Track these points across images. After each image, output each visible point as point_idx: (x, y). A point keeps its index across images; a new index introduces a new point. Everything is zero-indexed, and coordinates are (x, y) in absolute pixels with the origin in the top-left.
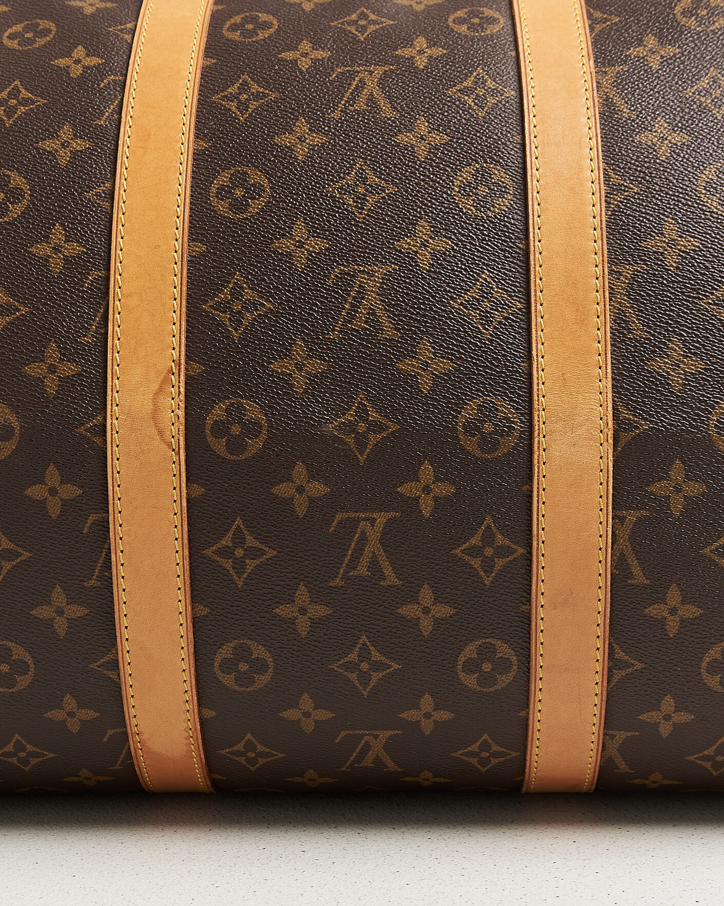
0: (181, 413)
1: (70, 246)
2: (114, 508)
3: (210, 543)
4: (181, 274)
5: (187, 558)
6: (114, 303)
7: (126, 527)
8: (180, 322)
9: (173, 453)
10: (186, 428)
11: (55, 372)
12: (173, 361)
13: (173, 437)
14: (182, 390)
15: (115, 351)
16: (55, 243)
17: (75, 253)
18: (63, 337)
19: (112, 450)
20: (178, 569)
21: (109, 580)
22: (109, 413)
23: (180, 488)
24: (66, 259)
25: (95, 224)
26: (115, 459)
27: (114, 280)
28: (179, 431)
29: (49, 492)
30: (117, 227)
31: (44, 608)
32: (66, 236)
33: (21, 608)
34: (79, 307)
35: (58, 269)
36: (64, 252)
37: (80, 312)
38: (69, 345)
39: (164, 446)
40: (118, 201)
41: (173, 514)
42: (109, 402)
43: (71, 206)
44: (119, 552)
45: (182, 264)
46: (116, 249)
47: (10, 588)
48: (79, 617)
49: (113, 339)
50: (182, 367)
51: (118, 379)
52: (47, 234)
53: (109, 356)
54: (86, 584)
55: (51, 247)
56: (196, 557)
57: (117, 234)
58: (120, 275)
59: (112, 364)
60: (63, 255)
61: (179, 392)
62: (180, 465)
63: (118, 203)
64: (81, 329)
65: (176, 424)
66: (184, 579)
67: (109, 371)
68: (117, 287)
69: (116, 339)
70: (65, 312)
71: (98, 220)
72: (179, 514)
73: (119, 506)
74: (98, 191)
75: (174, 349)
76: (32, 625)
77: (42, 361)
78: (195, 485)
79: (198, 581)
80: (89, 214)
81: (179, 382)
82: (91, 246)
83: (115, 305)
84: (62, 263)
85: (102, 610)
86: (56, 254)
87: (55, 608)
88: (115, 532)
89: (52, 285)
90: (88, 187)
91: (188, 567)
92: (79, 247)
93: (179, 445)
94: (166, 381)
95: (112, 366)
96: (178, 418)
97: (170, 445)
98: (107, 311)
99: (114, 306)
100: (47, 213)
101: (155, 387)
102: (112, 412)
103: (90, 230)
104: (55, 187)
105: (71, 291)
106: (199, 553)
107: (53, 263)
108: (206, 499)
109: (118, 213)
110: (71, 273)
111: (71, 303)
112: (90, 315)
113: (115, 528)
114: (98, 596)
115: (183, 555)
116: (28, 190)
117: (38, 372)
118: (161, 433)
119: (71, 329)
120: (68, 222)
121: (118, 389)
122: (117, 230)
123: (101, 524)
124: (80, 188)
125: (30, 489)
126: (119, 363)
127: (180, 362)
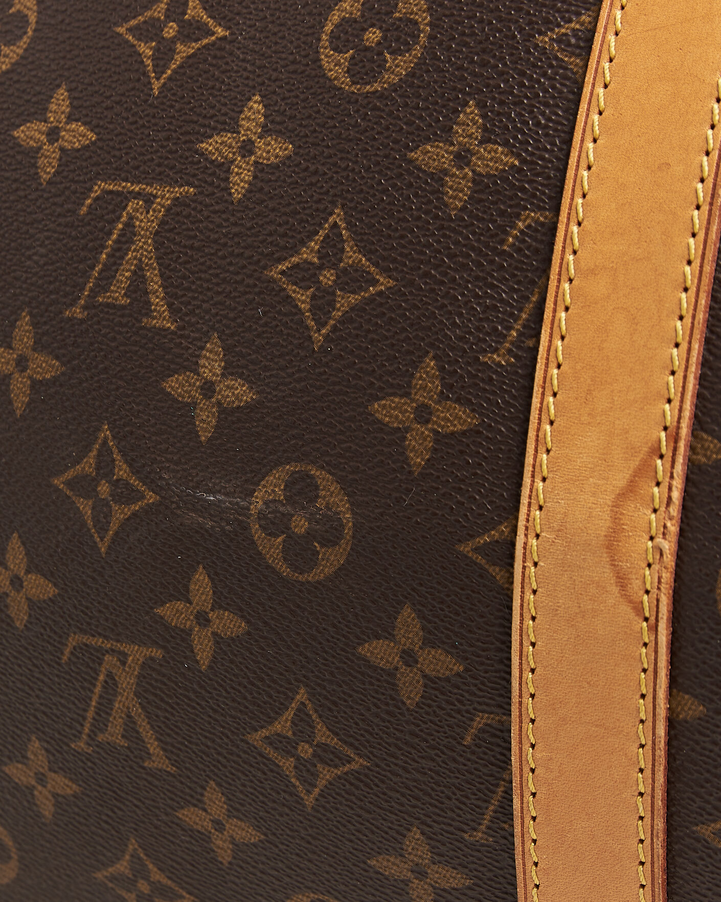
0: (669, 546)
1: (489, 152)
2: (520, 711)
3: (710, 814)
4: (707, 234)
5: (661, 835)
6: (558, 287)
7: (542, 751)
8: (690, 343)
9: (645, 624)
10: (678, 577)
11: (427, 421)
12: (665, 429)
13: (647, 592)
14: (676, 495)
15: (548, 392)
16: (460, 143)
17: (497, 169)
18: (452, 349)
19: (522, 598)
20: (640, 850)
21: (510, 838)
22: (521, 523)
23: (654, 698)
24: (477, 179)
25: (547, 105)
26: (527, 616)
27: (566, 235)
28: (659, 582)
29: (401, 657)
30: (587, 115)
31: (392, 859)
32: (485, 129)
33: (351, 850)
34: (492, 286)
35: (460, 200)
36: (475, 164)
37: (492, 297)
38: (461, 368)
39: (626, 610)
40: (599, 57)
41: (637, 745)
42: (524, 500)
43: (505, 65)
44: (527, 795)
45: (710, 211)
46: (578, 166)
47: (332, 813)
48: (454, 889)
49: (547, 365)
50: (682, 445)
51: (548, 451)
52: (449, 123)
53: (536, 402)
54: (466, 836)
55: (451, 153)
56: (681, 834)
57: (584, 131)
58: (579, 224)
59: (540, 419)
60: (474, 171)
61: (670, 498)
62: (656, 652)
63: (598, 62)
64: (488, 334)
65: (656, 567)
66: (653, 871)
67: (532, 434)
68: (569, 250)
69: (553, 365)
70: (463, 295)
71: (554, 97)
72: (649, 747)
73: (530, 710)
74: (563, 31)
75: (669, 401)
76: (371, 882)
77: (407, 395)
78: (687, 697)
79: (682, 878)
80: (539, 82)
81: (672, 477)
82: (532, 154)
83: (561, 291)
84: (469, 188)
85: (498, 886)
86: (461, 168)
87: (411, 864)
88: (521, 757)
89: (444, 236)
90: (547, 21)
91: (661, 851)
92: (506, 155)
93: (657, 612)
94: (644, 470)
95: (539, 424)
96: (661, 555)
97: (638, 608)
98: (543, 300)
99: (557, 292)
100: (456, 77)
101: (620, 480)
102: (528, 520)
103: (534, 118)
104: (481, 21)
105: (479, 252)
106: (687, 828)
107: (451, 188)
108: (708, 729)
109: (593, 85)
110: (485, 212)
111: (477, 278)
112: (512, 306)
113: (521, 749)
114: (489, 861)
115: (652, 827)
116: (427, 25)
117: (397, 416)
118: (622, 581)
119: (470, 333)
120: (494, 99)
121: (545, 473)
122: (586, 123)
123: (498, 733)
124: (530, 23)
125: (366, 645)
126: (552, 417)
127: (677, 434)
